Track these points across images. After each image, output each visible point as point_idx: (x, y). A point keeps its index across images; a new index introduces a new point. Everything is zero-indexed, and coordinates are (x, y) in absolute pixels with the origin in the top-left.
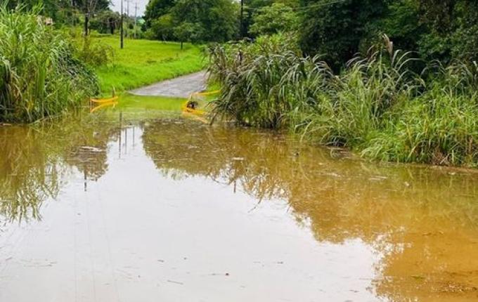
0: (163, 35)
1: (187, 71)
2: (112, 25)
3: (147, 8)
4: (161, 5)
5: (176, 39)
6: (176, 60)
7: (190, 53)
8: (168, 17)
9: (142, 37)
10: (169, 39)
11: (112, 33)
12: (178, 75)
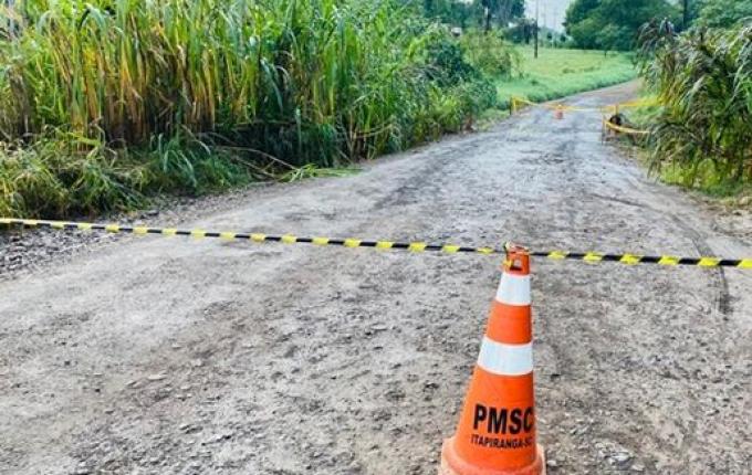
0: (585, 43)
1: (611, 81)
2: (527, 33)
3: (568, 14)
4: (583, 9)
5: (598, 47)
6: (598, 69)
7: (614, 61)
8: (589, 21)
9: (561, 47)
10: (590, 47)
11: (527, 42)
12: (600, 86)
